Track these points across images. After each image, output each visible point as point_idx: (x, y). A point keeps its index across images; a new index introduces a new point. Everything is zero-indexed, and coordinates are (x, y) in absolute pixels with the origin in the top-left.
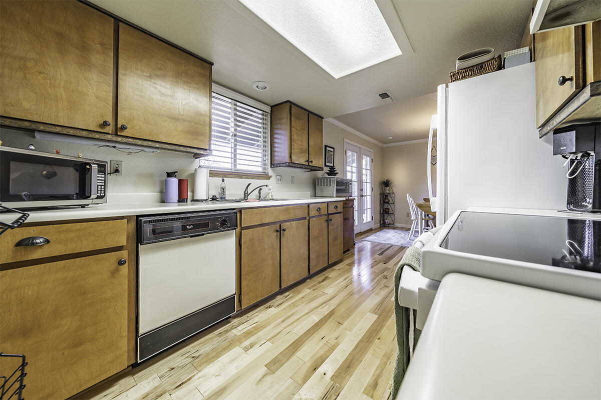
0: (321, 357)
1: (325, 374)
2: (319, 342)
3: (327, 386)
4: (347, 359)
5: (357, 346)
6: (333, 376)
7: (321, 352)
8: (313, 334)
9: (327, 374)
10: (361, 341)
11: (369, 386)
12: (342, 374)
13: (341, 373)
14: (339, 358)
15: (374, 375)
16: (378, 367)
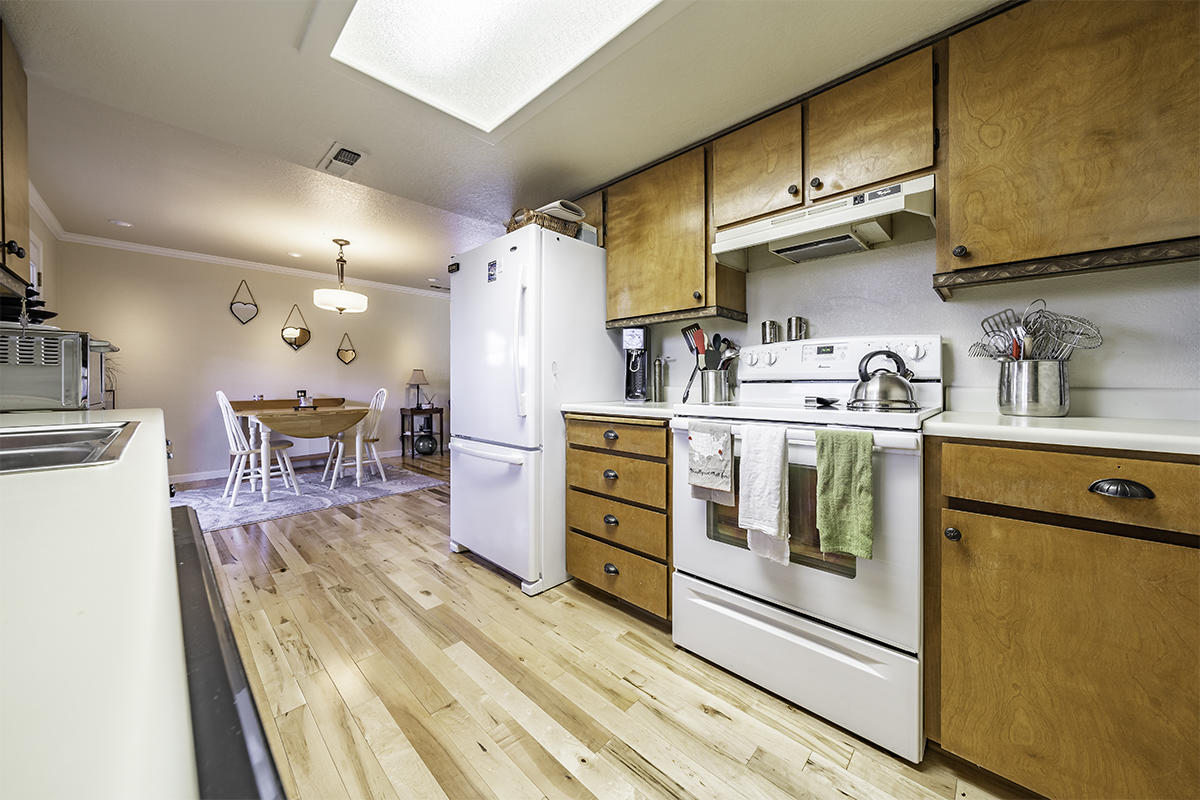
0: (538, 760)
1: (583, 761)
2: (492, 758)
3: (610, 761)
4: (555, 717)
5: (529, 694)
6: (589, 747)
7: (526, 758)
8: (458, 767)
9: (585, 757)
10: (518, 685)
11: (613, 701)
12: (587, 732)
13: (584, 733)
14: (549, 728)
15: (595, 690)
16: (580, 679)
